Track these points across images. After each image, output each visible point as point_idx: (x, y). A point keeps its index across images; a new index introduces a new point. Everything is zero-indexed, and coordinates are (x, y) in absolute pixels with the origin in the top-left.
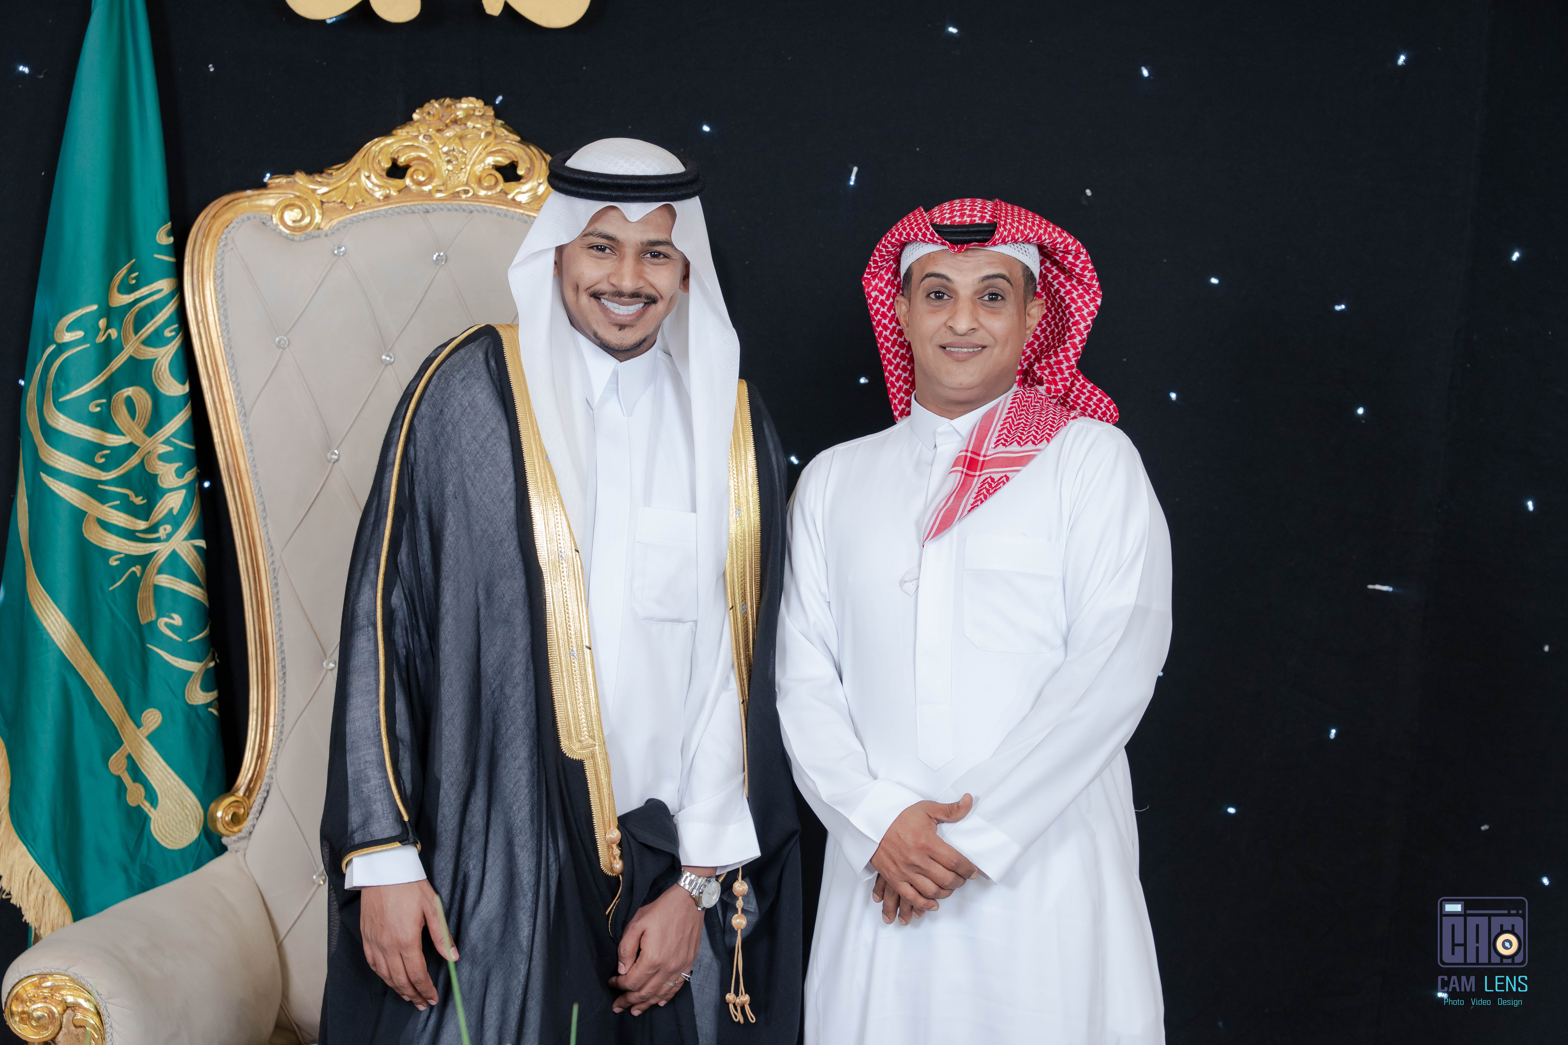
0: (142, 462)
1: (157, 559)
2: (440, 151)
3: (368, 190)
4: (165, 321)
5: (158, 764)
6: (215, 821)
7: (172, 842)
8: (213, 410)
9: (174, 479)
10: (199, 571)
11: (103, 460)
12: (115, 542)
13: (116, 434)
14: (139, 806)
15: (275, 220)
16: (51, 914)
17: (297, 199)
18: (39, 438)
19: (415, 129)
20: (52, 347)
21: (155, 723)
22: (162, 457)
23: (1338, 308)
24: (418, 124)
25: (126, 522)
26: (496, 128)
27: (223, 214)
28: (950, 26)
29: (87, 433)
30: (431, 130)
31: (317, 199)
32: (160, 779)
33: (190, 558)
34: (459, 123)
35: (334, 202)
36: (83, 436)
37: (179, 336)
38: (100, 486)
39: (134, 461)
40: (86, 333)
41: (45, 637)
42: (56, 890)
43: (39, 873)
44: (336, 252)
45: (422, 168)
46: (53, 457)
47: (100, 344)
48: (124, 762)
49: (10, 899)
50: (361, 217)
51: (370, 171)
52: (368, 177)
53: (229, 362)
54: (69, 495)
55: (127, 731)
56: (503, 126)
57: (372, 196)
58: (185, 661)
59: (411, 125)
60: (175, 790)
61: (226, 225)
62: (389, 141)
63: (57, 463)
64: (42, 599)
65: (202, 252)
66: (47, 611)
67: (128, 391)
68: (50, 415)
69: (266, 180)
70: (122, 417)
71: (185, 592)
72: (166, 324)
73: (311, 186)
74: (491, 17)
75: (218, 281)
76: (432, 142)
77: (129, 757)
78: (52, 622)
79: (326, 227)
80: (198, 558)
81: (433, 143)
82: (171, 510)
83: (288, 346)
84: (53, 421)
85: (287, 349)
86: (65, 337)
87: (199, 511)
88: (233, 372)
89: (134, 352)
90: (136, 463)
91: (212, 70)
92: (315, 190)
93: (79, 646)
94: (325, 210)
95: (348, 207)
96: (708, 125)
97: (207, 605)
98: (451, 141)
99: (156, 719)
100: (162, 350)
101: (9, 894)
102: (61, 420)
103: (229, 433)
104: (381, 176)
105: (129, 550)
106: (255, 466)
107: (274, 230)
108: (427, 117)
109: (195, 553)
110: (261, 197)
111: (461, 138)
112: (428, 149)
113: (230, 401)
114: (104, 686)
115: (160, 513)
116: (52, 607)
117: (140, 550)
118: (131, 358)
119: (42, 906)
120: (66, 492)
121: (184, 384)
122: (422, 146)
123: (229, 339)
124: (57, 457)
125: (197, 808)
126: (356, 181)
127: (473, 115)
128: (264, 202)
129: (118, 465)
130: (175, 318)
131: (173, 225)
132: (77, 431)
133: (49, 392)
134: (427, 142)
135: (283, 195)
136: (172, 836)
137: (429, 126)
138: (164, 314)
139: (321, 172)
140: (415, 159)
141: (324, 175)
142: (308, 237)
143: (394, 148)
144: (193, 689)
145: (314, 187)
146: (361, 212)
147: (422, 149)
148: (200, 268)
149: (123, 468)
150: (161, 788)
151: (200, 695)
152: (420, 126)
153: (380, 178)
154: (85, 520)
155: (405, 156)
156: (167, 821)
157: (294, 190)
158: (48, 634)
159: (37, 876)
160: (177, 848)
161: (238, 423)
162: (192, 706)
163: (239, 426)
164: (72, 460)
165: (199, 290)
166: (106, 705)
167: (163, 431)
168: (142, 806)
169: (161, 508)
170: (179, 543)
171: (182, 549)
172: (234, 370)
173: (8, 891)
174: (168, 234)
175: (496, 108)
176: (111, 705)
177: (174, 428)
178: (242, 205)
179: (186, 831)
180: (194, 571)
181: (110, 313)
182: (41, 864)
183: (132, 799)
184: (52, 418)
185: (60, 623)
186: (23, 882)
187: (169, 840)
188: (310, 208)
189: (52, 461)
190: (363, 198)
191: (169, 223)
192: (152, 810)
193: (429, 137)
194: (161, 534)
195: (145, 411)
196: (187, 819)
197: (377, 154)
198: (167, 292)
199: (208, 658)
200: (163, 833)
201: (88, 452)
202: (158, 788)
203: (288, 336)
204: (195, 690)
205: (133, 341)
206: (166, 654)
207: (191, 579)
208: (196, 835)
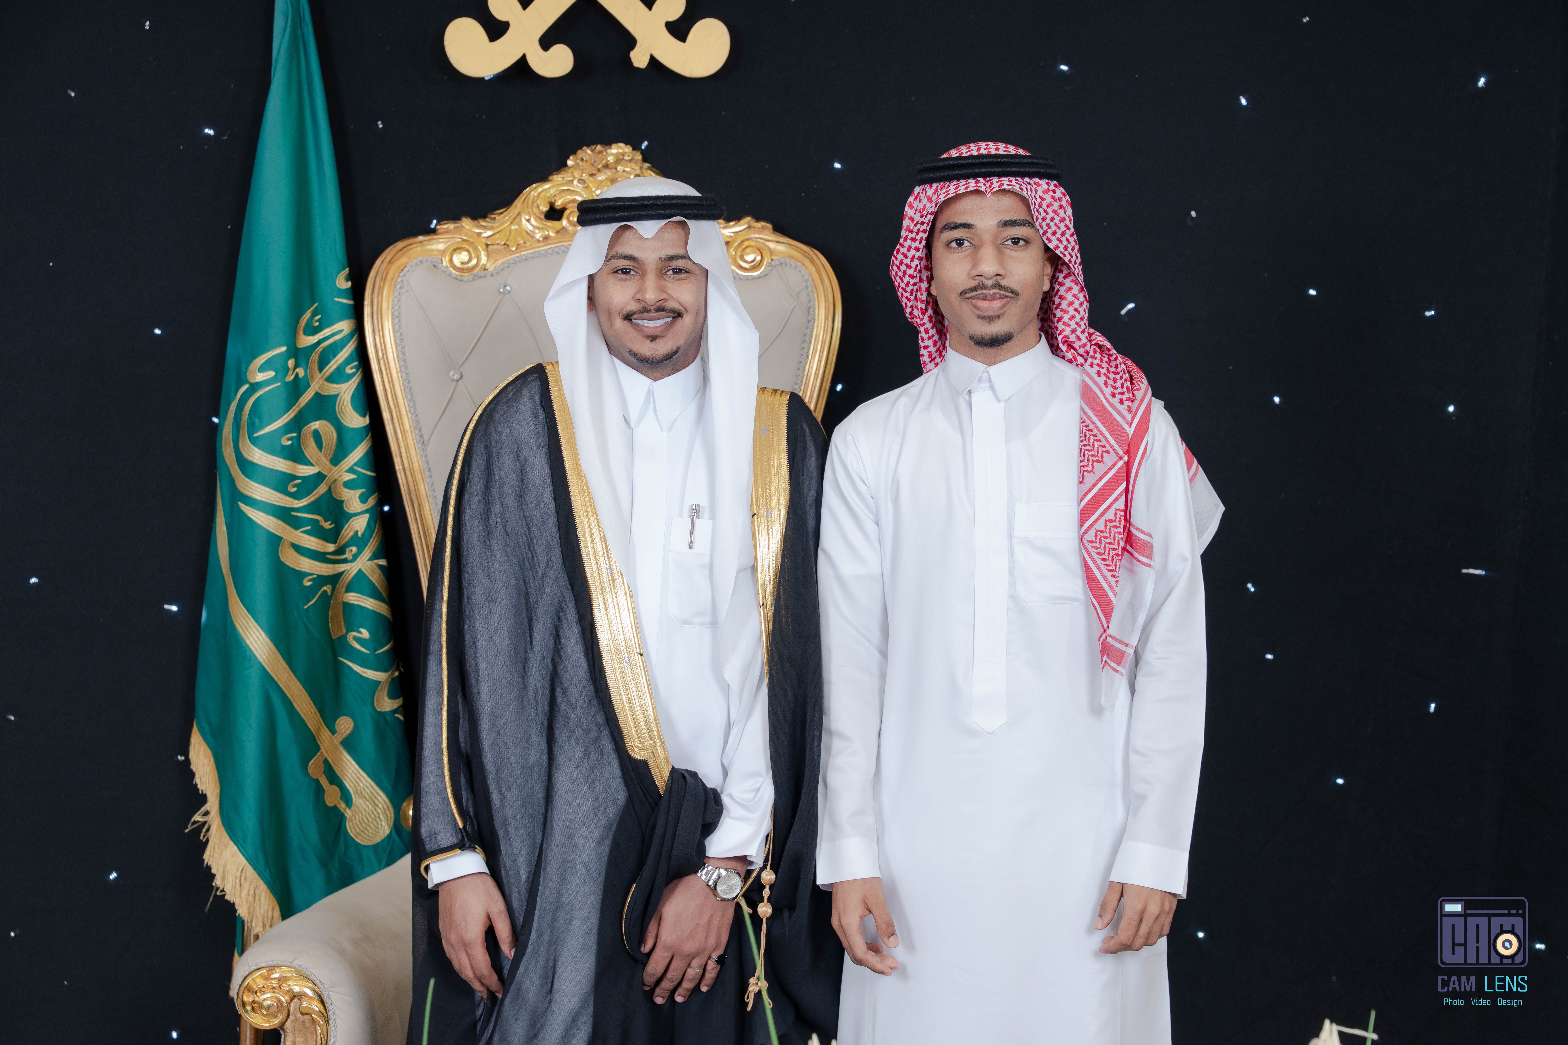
0: (330, 489)
1: (345, 578)
2: (594, 194)
3: (529, 232)
4: (346, 359)
5: (352, 767)
7: (366, 839)
8: (394, 439)
9: (358, 504)
10: (383, 588)
11: (295, 489)
12: (308, 564)
13: (306, 464)
14: (335, 807)
15: (446, 263)
16: (262, 908)
17: (465, 243)
18: (235, 470)
19: (570, 175)
20: (245, 387)
21: (347, 730)
22: (349, 485)
23: (1428, 314)
24: (572, 169)
25: (317, 545)
26: (644, 171)
27: (398, 259)
28: (1061, 64)
29: (280, 464)
30: (584, 175)
31: (482, 242)
32: (353, 780)
33: (375, 577)
34: (610, 167)
35: (498, 244)
36: (276, 468)
37: (359, 373)
38: (293, 513)
39: (322, 489)
40: (276, 373)
41: (248, 653)
42: (265, 887)
43: (250, 871)
44: (501, 290)
46: (251, 488)
47: (290, 382)
48: (322, 767)
49: (225, 895)
50: (524, 258)
51: (530, 215)
52: (528, 221)
53: (408, 395)
54: (266, 523)
55: (323, 737)
56: (649, 168)
57: (532, 237)
58: (373, 672)
59: (565, 171)
60: (367, 790)
61: (401, 269)
62: (547, 186)
64: (244, 619)
65: (380, 294)
66: (249, 630)
67: (316, 425)
68: (246, 449)
69: (433, 226)
70: (310, 449)
71: (371, 608)
72: (347, 362)
73: (477, 231)
74: (638, 69)
75: (396, 321)
76: (586, 185)
77: (326, 761)
78: (254, 640)
79: (491, 267)
80: (382, 576)
81: (587, 187)
82: (357, 532)
83: (461, 378)
84: (248, 454)
85: (460, 381)
86: (258, 377)
87: (381, 533)
88: (411, 405)
89: (319, 389)
90: (325, 490)
91: (381, 126)
92: (481, 233)
93: (279, 661)
94: (490, 252)
95: (511, 248)
96: (841, 162)
97: (391, 619)
98: (603, 184)
99: (349, 725)
100: (344, 386)
101: (223, 891)
102: (257, 454)
103: (410, 461)
104: (540, 218)
105: (321, 571)
106: (434, 490)
107: (445, 272)
108: (581, 163)
109: (380, 572)
110: (431, 242)
112: (583, 193)
113: (409, 432)
114: (302, 697)
115: (347, 535)
116: (254, 626)
117: (331, 570)
118: (317, 395)
119: (252, 901)
120: (263, 519)
121: (364, 416)
122: (577, 190)
123: (407, 374)
124: (254, 488)
125: (387, 806)
126: (517, 224)
127: (623, 159)
128: (434, 247)
129: (308, 493)
130: (355, 355)
131: (350, 270)
132: (271, 464)
133: (244, 428)
134: (581, 186)
135: (451, 240)
136: (365, 834)
137: (583, 171)
138: (345, 353)
139: (484, 217)
140: (570, 202)
141: (488, 220)
142: (475, 278)
143: (552, 193)
144: (381, 697)
145: (480, 231)
146: (523, 253)
147: (577, 193)
148: (379, 309)
149: (313, 496)
150: (354, 789)
151: (388, 703)
152: (575, 171)
153: (539, 221)
154: (281, 545)
155: (562, 200)
156: (361, 820)
157: (461, 235)
158: (251, 651)
159: (248, 874)
160: (370, 844)
161: (417, 451)
162: (380, 713)
163: (419, 455)
164: (268, 490)
165: (378, 329)
166: (305, 714)
167: (348, 461)
168: (338, 806)
169: (347, 532)
170: (364, 563)
171: (367, 568)
172: (412, 403)
173: (221, 888)
174: (347, 280)
175: (643, 153)
176: (308, 714)
177: (356, 457)
178: (415, 250)
179: (378, 828)
180: (379, 588)
181: (297, 354)
182: (251, 863)
183: (329, 800)
184: (248, 452)
185: (261, 640)
186: (236, 879)
187: (363, 837)
188: (476, 251)
189: (250, 492)
190: (524, 240)
191: (347, 269)
192: (347, 810)
193: (582, 181)
194: (348, 555)
195: (331, 443)
196: (379, 817)
197: (536, 198)
198: (348, 332)
199: (393, 668)
200: (358, 830)
201: (282, 482)
202: (352, 789)
203: (461, 370)
204: (383, 698)
205: (318, 379)
206: (356, 666)
207: (376, 595)
208: (387, 832)
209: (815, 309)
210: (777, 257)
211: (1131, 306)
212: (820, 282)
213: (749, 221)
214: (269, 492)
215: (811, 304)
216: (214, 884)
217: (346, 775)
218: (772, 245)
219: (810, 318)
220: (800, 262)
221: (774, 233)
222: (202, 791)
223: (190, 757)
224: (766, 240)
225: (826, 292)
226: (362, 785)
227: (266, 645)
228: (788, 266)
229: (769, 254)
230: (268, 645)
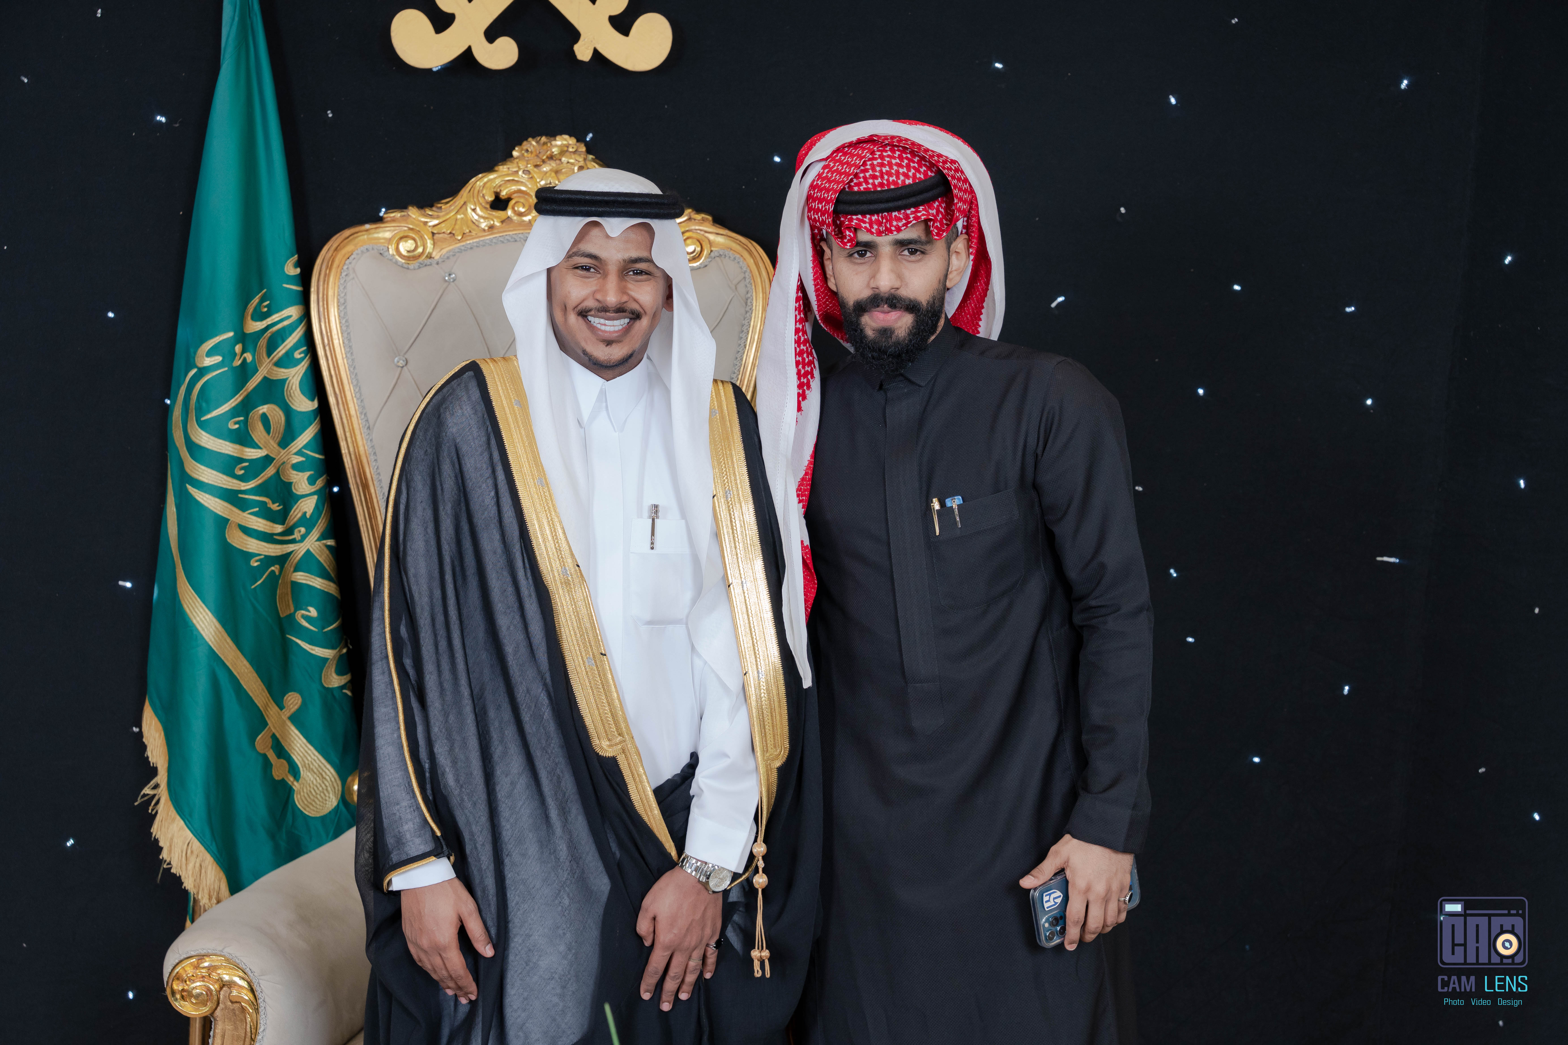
0: (278, 472)
1: (293, 558)
3: (474, 221)
4: (294, 344)
5: (300, 741)
6: (352, 794)
7: (314, 811)
8: (340, 424)
9: (306, 486)
10: (331, 568)
11: (242, 472)
12: (255, 545)
13: (254, 448)
14: (283, 780)
15: (392, 251)
16: (208, 879)
17: (411, 232)
18: (184, 452)
19: (515, 165)
20: (193, 372)
21: (295, 705)
22: (296, 467)
23: (1348, 310)
24: (517, 160)
25: (265, 527)
26: (588, 163)
27: (344, 247)
28: (996, 62)
29: (227, 448)
30: (529, 166)
31: (428, 230)
32: (301, 754)
33: (323, 556)
34: (554, 158)
35: (444, 233)
36: (223, 451)
37: (307, 357)
38: (240, 495)
39: (270, 471)
40: (224, 357)
41: (195, 633)
42: (212, 859)
43: (196, 844)
44: (447, 278)
45: (522, 200)
46: (198, 471)
47: (237, 367)
48: (269, 742)
49: (171, 868)
50: (469, 247)
51: (475, 205)
52: (474, 210)
53: (354, 381)
54: (213, 505)
55: (271, 713)
56: (593, 160)
57: (478, 226)
58: (321, 649)
59: (511, 162)
60: (315, 764)
61: (347, 256)
62: (492, 176)
63: (201, 476)
64: (191, 599)
65: (326, 281)
66: (196, 610)
67: (264, 409)
68: (194, 433)
69: (381, 214)
70: (258, 432)
71: (319, 587)
72: (295, 347)
73: (423, 220)
74: (582, 62)
75: (342, 308)
76: (530, 176)
77: (274, 736)
78: (201, 619)
79: (436, 255)
80: (330, 556)
81: (532, 177)
82: (305, 513)
83: (406, 364)
84: (196, 438)
85: (405, 368)
86: (205, 362)
87: (329, 514)
88: (357, 390)
89: (267, 373)
90: (272, 473)
91: (330, 115)
92: (427, 222)
93: (225, 640)
94: (436, 241)
95: (456, 237)
96: (779, 156)
97: (339, 598)
98: (548, 175)
99: (296, 701)
100: (293, 371)
101: (169, 864)
102: (204, 437)
103: (355, 445)
104: (486, 208)
105: (268, 552)
106: (379, 474)
107: (391, 260)
108: (526, 154)
109: (328, 552)
110: (378, 230)
111: (557, 172)
112: (528, 183)
113: (355, 416)
114: (249, 675)
115: (295, 516)
116: (201, 606)
117: (279, 551)
118: (265, 378)
119: (199, 873)
120: (210, 502)
121: (313, 400)
122: (522, 180)
123: (353, 360)
124: (201, 471)
125: (335, 779)
126: (463, 214)
127: (567, 151)
128: (381, 235)
129: (255, 476)
130: (303, 341)
131: (299, 257)
132: (218, 447)
133: (192, 411)
134: (526, 176)
135: (397, 228)
136: (313, 806)
137: (528, 162)
138: (293, 338)
139: (431, 206)
140: (515, 192)
141: (434, 209)
142: (421, 266)
143: (497, 183)
144: (329, 674)
145: (426, 220)
146: (468, 242)
147: (522, 183)
148: (325, 296)
149: (261, 478)
150: (303, 763)
151: (335, 679)
152: (520, 162)
153: (485, 210)
154: (228, 527)
155: (507, 190)
156: (308, 792)
157: (407, 223)
158: (197, 630)
159: (194, 848)
160: (318, 815)
161: (363, 435)
162: (328, 689)
163: (364, 439)
164: (215, 472)
165: (325, 316)
166: (252, 692)
167: (296, 444)
168: (286, 779)
169: (296, 513)
170: (312, 544)
171: (315, 548)
172: (358, 388)
173: (168, 861)
174: (296, 266)
175: (587, 145)
176: (255, 690)
177: (305, 440)
178: (361, 238)
179: (326, 800)
180: (327, 568)
181: (244, 339)
182: (198, 836)
183: (277, 773)
184: (196, 435)
185: (208, 620)
186: (182, 852)
187: (311, 809)
188: (422, 240)
189: (197, 474)
190: (470, 229)
191: (296, 256)
192: (295, 783)
193: (528, 172)
194: (296, 535)
195: (279, 426)
196: (327, 790)
197: (481, 188)
198: (296, 318)
199: (341, 645)
200: (306, 802)
201: (229, 465)
202: (301, 763)
203: (406, 356)
204: (331, 674)
205: (266, 363)
206: (304, 643)
207: (324, 575)
208: (335, 803)
209: (752, 300)
210: (717, 249)
211: (1061, 299)
212: (757, 274)
213: (690, 213)
214: (216, 475)
215: (749, 295)
216: (161, 857)
217: (294, 749)
218: (712, 237)
219: (748, 309)
220: (739, 253)
221: (713, 225)
222: (153, 764)
223: (143, 730)
224: (706, 232)
225: (763, 283)
226: (309, 758)
227: (212, 624)
228: (727, 258)
229: (709, 246)
230: (214, 624)
